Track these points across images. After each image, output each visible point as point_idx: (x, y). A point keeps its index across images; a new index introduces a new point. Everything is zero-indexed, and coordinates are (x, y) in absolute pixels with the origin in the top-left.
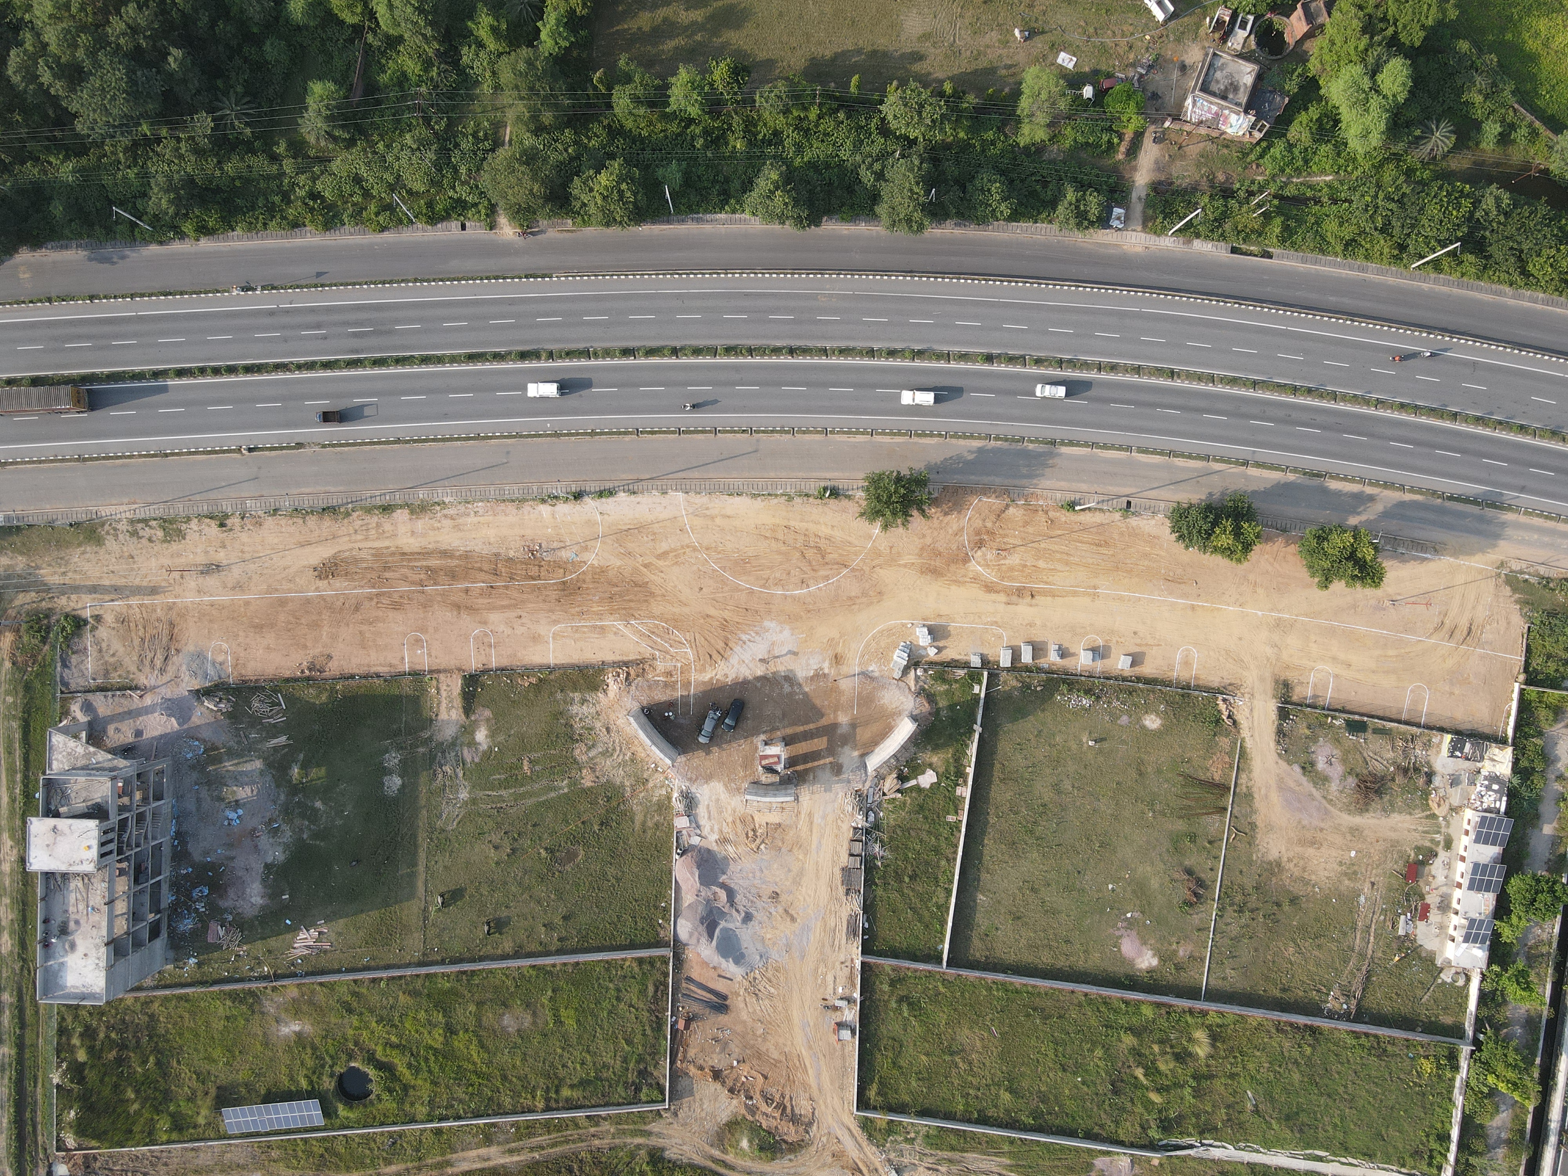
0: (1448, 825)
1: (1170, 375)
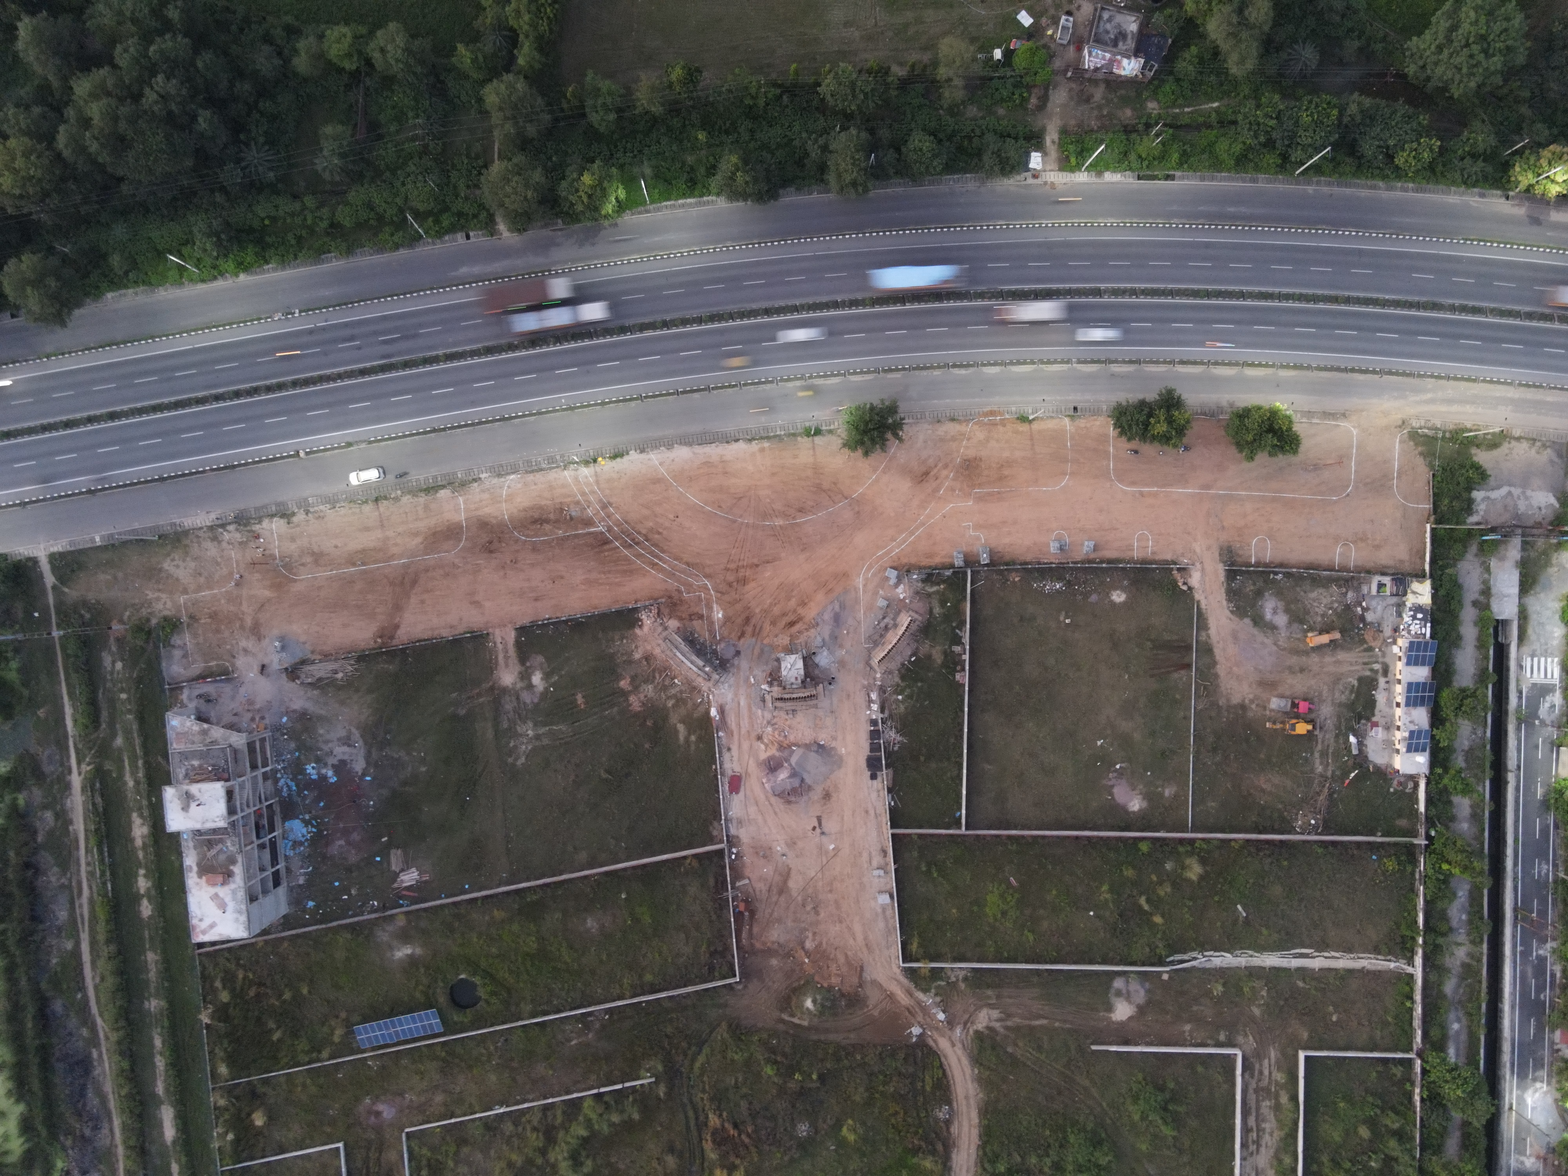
0: (1384, 655)
1: (1098, 293)
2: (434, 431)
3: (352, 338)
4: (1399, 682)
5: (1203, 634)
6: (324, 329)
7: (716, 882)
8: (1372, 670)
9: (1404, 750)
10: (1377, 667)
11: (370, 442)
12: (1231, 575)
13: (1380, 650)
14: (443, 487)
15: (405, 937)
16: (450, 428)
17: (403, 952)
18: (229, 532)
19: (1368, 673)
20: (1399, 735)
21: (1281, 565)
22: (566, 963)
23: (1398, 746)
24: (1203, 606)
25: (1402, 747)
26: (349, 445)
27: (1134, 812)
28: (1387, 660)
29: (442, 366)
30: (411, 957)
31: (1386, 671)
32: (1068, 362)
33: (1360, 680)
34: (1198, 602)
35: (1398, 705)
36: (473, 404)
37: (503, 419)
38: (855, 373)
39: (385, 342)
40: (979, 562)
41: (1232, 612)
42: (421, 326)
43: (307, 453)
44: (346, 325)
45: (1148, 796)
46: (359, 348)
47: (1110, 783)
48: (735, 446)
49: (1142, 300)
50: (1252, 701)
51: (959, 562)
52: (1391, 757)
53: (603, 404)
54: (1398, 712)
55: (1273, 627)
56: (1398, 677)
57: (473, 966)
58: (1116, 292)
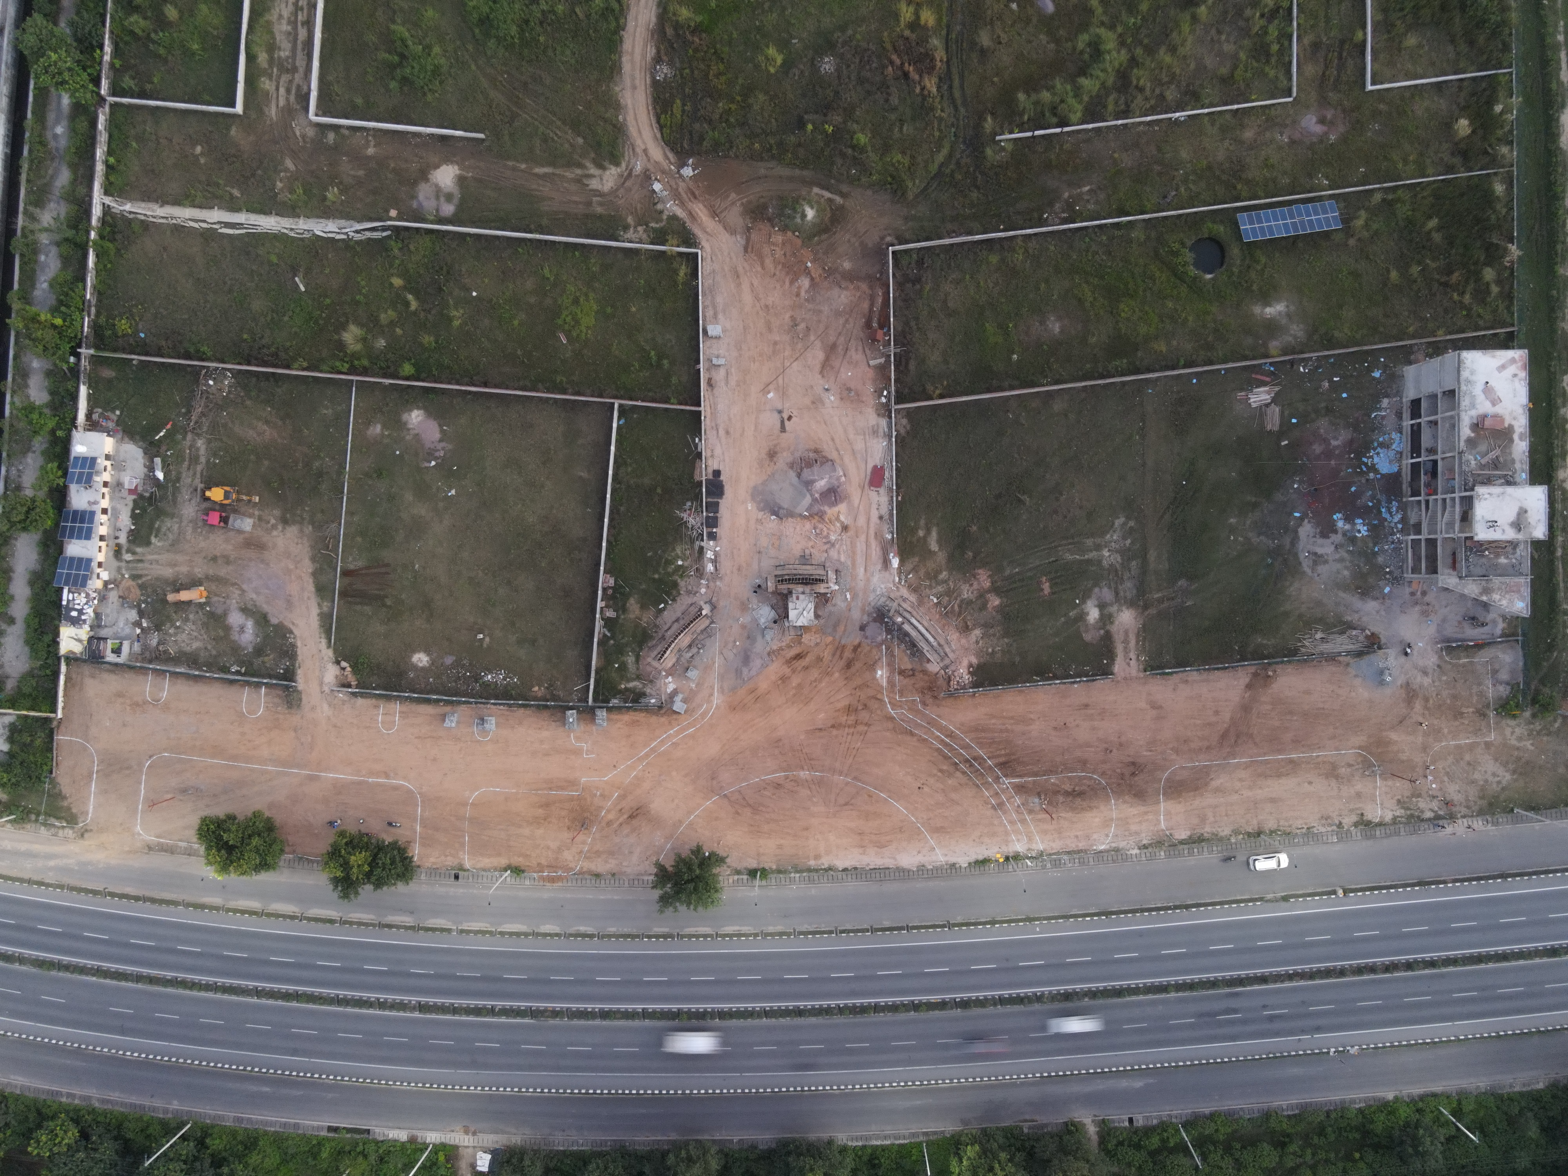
0: (119, 569)
1: (422, 1008)
2: (1188, 907)
3: (1272, 1019)
4: (102, 538)
5: (325, 609)
6: (1303, 1032)
7: (907, 364)
8: (134, 553)
9: (99, 461)
10: (128, 557)
11: (1261, 899)
12: (289, 675)
13: (123, 576)
14: (1182, 842)
15: (1272, 327)
16: (1169, 908)
17: (1275, 310)
18: (1432, 811)
19: (139, 550)
20: (106, 477)
21: (232, 682)
22: (1087, 282)
23: (108, 463)
24: (324, 641)
25: (102, 462)
26: (1285, 899)
27: (418, 408)
28: (115, 564)
29: (1172, 979)
30: (1268, 304)
31: (118, 552)
32: (462, 931)
33: (148, 543)
34: (329, 647)
35: (105, 511)
36: (1141, 934)
37: (1108, 914)
38: (705, 936)
39: (1235, 1011)
40: (579, 712)
41: (291, 632)
42: (1191, 1026)
43: (1334, 892)
44: (1277, 1034)
45: (401, 426)
46: (1265, 1007)
47: (443, 444)
48: (848, 864)
49: (373, 996)
50: (274, 527)
51: (602, 714)
52: (117, 451)
53: (993, 923)
54: (105, 503)
55: (245, 610)
56: (103, 544)
57: (1195, 286)
58: (402, 1006)
